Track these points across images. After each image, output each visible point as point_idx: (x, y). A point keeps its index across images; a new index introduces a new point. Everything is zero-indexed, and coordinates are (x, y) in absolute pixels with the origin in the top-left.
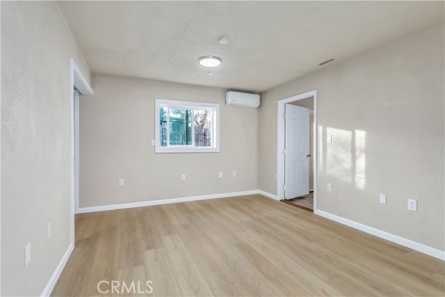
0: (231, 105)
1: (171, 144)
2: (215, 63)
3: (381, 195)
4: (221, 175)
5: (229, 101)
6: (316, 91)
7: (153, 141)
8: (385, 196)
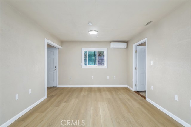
0: (112, 48)
1: (88, 65)
2: (95, 33)
3: (175, 95)
4: (108, 77)
5: (112, 46)
6: (146, 38)
7: (81, 63)
8: (177, 96)
